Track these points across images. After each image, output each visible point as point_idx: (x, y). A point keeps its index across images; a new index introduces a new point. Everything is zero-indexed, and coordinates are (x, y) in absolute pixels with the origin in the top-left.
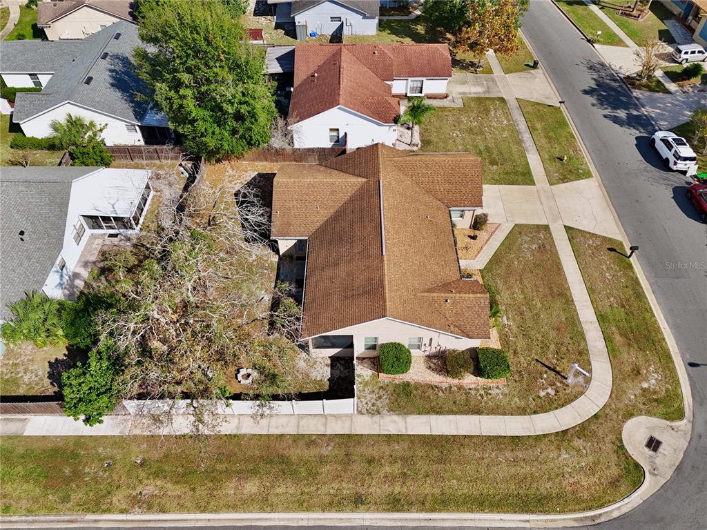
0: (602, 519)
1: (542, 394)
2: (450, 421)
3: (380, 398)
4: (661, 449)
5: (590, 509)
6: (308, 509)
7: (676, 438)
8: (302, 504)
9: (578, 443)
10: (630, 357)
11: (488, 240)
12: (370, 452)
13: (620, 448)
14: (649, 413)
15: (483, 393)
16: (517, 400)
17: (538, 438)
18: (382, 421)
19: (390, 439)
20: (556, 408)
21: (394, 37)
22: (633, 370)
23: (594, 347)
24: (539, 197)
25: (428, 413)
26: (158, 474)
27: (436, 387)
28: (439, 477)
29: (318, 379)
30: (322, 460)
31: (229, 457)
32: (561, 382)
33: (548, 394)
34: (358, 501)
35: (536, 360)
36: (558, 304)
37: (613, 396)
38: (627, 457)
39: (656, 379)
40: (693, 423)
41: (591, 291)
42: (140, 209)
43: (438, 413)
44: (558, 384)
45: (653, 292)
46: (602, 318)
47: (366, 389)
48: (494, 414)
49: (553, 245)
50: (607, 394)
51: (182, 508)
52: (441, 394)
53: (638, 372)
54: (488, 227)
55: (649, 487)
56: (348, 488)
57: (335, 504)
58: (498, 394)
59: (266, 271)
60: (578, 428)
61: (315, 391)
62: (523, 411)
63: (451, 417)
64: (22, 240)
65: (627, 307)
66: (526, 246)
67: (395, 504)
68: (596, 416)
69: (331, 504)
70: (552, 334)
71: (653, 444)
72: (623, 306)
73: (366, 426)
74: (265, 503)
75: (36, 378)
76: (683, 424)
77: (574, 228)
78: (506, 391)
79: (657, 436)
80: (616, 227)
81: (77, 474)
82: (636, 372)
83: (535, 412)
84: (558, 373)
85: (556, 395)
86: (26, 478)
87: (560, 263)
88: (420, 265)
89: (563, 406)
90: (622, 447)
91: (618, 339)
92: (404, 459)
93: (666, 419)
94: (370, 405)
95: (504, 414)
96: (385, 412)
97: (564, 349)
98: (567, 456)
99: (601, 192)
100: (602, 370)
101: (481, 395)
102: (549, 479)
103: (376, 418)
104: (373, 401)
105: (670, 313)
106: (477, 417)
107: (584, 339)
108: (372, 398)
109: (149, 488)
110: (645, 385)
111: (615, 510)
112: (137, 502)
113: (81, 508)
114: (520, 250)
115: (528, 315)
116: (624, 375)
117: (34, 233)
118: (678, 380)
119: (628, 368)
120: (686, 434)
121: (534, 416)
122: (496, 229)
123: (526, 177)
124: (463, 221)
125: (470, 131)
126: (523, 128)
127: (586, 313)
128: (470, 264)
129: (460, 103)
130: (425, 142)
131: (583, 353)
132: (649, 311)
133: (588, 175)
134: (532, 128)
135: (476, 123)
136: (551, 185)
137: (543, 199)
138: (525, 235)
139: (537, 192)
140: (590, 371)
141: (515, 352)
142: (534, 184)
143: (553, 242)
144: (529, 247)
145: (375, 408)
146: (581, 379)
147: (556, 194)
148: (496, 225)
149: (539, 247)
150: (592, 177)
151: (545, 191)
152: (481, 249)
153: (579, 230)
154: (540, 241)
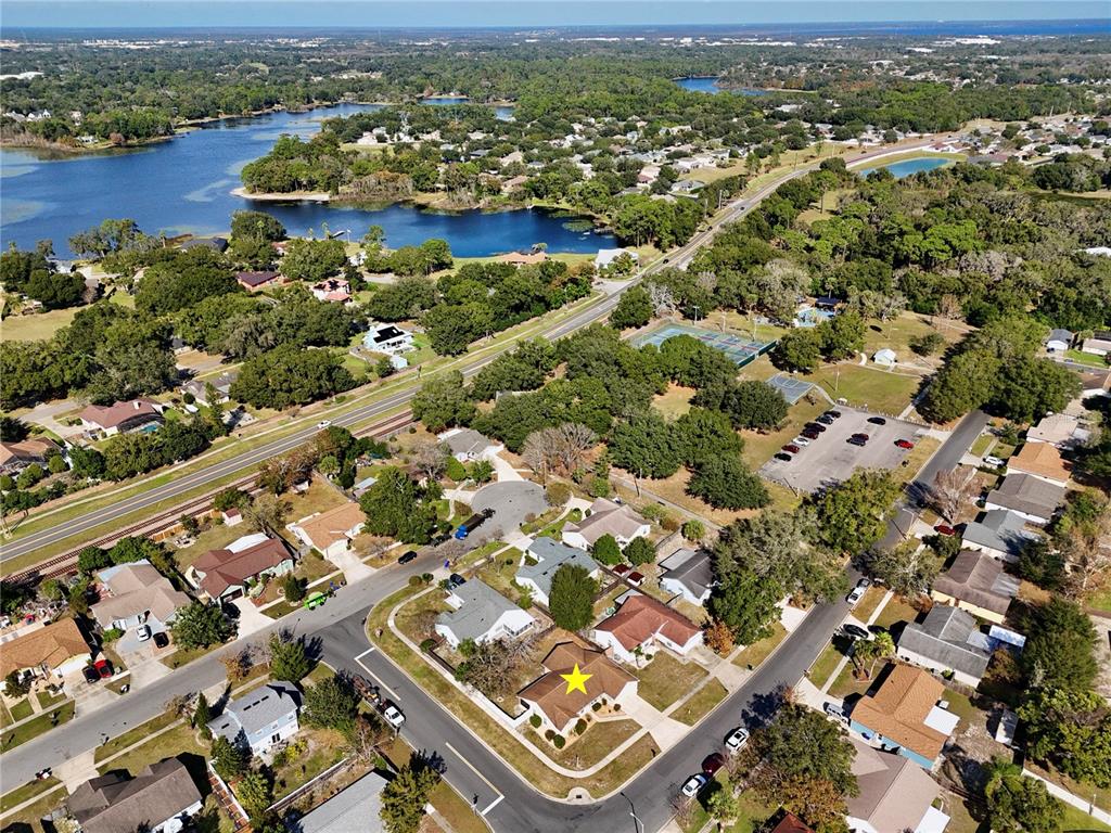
0: (542, 795)
3: (524, 729)
4: (579, 799)
7: (588, 800)
8: (482, 737)
9: (559, 779)
10: (606, 776)
11: (614, 716)
12: (507, 738)
14: (589, 790)
17: (550, 769)
18: (518, 735)
19: (516, 740)
20: (565, 768)
21: (707, 614)
23: (598, 765)
24: (656, 717)
26: (461, 706)
27: (541, 738)
28: (516, 757)
30: (496, 731)
31: (477, 714)
33: (567, 763)
36: (607, 749)
37: (585, 779)
38: (568, 792)
39: (604, 786)
40: (597, 802)
41: (623, 754)
42: (522, 630)
43: (534, 744)
44: (574, 764)
46: (614, 762)
47: (524, 725)
49: (634, 733)
50: (583, 777)
51: (459, 717)
52: (541, 741)
54: (619, 712)
55: (563, 801)
56: (494, 742)
57: (488, 743)
58: (554, 753)
60: (563, 776)
61: (513, 714)
62: (555, 761)
63: (536, 748)
64: (481, 621)
67: (500, 753)
68: (572, 778)
69: (488, 741)
70: (592, 753)
71: (579, 797)
72: (626, 765)
73: (514, 733)
74: (475, 730)
75: (456, 664)
76: (594, 800)
77: (650, 735)
78: (558, 754)
79: (582, 796)
80: (668, 747)
81: (446, 693)
82: (600, 780)
83: (558, 764)
85: (569, 765)
86: (437, 686)
87: (626, 740)
89: (567, 769)
90: (570, 789)
91: (610, 770)
93: (592, 796)
94: (521, 728)
96: (522, 734)
97: (589, 759)
98: (552, 778)
99: (686, 733)
100: (591, 771)
101: (550, 749)
102: (541, 778)
103: (518, 733)
105: (640, 779)
107: (599, 762)
108: (523, 727)
109: (457, 707)
110: (598, 785)
111: (547, 796)
112: (452, 709)
113: (441, 700)
114: (620, 727)
116: (598, 777)
118: (611, 792)
120: (591, 802)
121: (556, 764)
122: (622, 715)
123: (662, 707)
124: (611, 703)
125: (670, 677)
126: (696, 690)
127: (610, 757)
128: (597, 718)
129: (687, 662)
130: (646, 669)
131: (593, 764)
132: (634, 773)
133: (691, 725)
134: (699, 693)
135: (679, 675)
136: (669, 717)
137: (656, 719)
138: (629, 724)
139: (658, 715)
140: (587, 769)
141: (573, 748)
142: (662, 712)
143: (636, 733)
144: (624, 728)
145: (521, 731)
146: (581, 768)
147: (665, 721)
148: (624, 714)
149: (628, 731)
150: (691, 727)
151: (662, 717)
152: (607, 717)
153: (651, 737)
154: (631, 729)
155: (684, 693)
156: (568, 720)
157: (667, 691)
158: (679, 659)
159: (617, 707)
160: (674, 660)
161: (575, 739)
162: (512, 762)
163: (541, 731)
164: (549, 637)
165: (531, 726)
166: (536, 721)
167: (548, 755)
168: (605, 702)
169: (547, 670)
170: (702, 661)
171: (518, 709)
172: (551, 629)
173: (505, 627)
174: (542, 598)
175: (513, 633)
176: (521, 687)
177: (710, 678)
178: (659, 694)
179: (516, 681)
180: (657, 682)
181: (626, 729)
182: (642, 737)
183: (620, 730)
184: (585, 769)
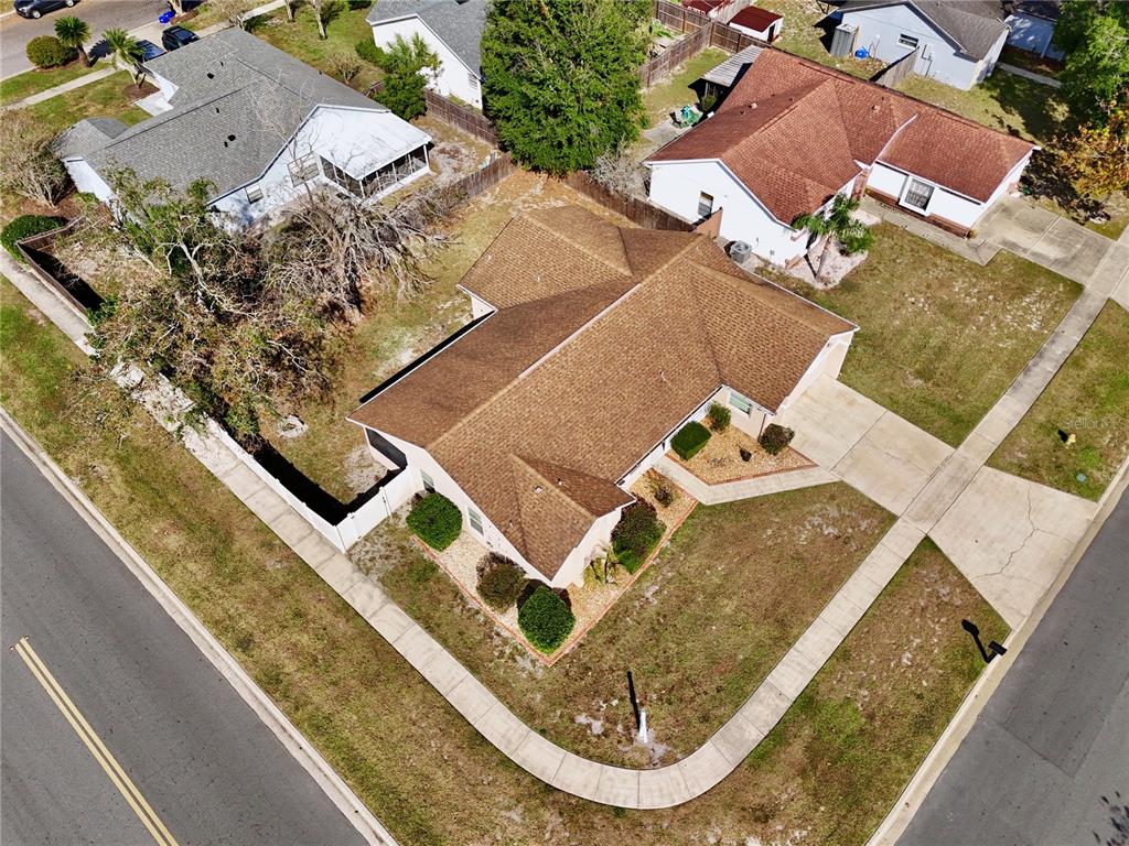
1: (582, 719)
2: (430, 649)
3: (387, 558)
6: (193, 608)
8: (194, 599)
9: (551, 818)
10: (784, 789)
11: (766, 474)
12: (310, 605)
15: (508, 652)
16: (539, 696)
17: (506, 762)
18: (360, 584)
19: (344, 610)
20: (578, 753)
22: (762, 808)
23: (740, 727)
24: (938, 469)
25: (417, 619)
26: (122, 461)
27: (462, 598)
28: (344, 698)
29: (351, 486)
30: (259, 572)
31: (188, 495)
32: (627, 728)
33: (589, 726)
34: (243, 644)
35: (629, 674)
36: (762, 632)
37: (682, 811)
41: (842, 654)
43: (429, 629)
44: (620, 728)
45: (964, 741)
46: (807, 702)
47: (385, 537)
48: (490, 687)
49: (867, 549)
50: (674, 801)
51: (106, 508)
52: (457, 610)
53: (767, 817)
54: (788, 459)
56: (247, 623)
57: (220, 627)
58: (523, 669)
59: (440, 328)
60: (573, 801)
61: (333, 495)
62: (528, 716)
63: (437, 646)
64: (226, 144)
65: (877, 724)
66: (817, 520)
67: (271, 681)
68: (619, 811)
69: (217, 622)
70: (697, 661)
72: (871, 717)
73: (339, 576)
74: (167, 568)
77: (940, 550)
78: (540, 674)
80: (1031, 605)
82: (763, 816)
83: (543, 732)
85: (598, 736)
87: (842, 581)
88: (565, 425)
89: (590, 758)
91: (796, 751)
92: (334, 644)
94: (368, 557)
95: (501, 698)
96: (375, 578)
97: (689, 693)
98: (518, 819)
99: (1081, 534)
100: (708, 766)
101: (502, 653)
102: (460, 822)
103: (357, 576)
104: (377, 555)
106: (464, 672)
107: (737, 706)
108: (379, 551)
109: (104, 468)
112: (85, 474)
113: (47, 442)
114: (799, 521)
115: (694, 610)
117: (245, 144)
119: (753, 798)
121: (535, 736)
122: (799, 468)
123: (955, 426)
124: (748, 421)
125: (947, 308)
127: (790, 677)
128: (696, 486)
129: (985, 257)
130: (848, 285)
131: (709, 722)
134: (1073, 361)
135: (974, 300)
136: (989, 463)
137: (942, 477)
138: (838, 505)
139: (946, 460)
140: (689, 752)
141: (612, 641)
142: (956, 446)
143: (873, 545)
144: (820, 526)
145: (369, 564)
146: (661, 750)
147: (979, 483)
148: (806, 463)
149: (837, 537)
150: (1096, 501)
151: (962, 467)
152: (739, 479)
153: (946, 559)
154: (850, 530)
155: (1016, 366)
156: (582, 521)
157: (951, 360)
158: (959, 246)
159: (775, 439)
160: (940, 251)
161: (611, 595)
162: (319, 729)
163: (461, 562)
164: (487, 199)
165: (416, 541)
166: (435, 518)
167: (492, 684)
168: (720, 418)
169: (480, 308)
170: (1041, 249)
171: (365, 464)
172: (492, 172)
173: (327, 165)
174: (456, 81)
175: (352, 184)
176: (382, 373)
177: (1092, 302)
178: (919, 374)
179: (364, 351)
180: (902, 333)
181: (830, 531)
182: (907, 563)
183: (804, 536)
184: (679, 756)
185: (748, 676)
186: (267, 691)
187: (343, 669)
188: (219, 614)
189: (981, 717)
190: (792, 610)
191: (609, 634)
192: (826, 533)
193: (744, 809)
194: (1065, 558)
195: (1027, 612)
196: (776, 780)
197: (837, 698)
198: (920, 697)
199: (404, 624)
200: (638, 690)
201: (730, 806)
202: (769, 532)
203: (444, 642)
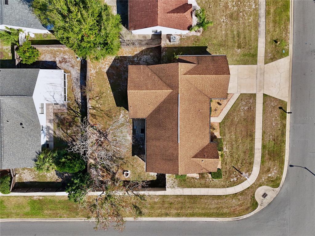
0: (240, 219)
1: (232, 180)
2: (198, 190)
3: (175, 182)
4: (266, 197)
5: (237, 216)
6: (152, 217)
7: (273, 193)
8: (150, 215)
9: (240, 197)
10: (269, 164)
11: (226, 105)
12: (171, 201)
13: (253, 197)
14: (267, 185)
15: (211, 180)
16: (222, 182)
17: (226, 196)
18: (175, 190)
19: (177, 196)
20: (236, 185)
22: (268, 169)
23: (256, 160)
24: (257, 74)
25: (191, 187)
27: (195, 178)
28: (192, 208)
29: (153, 175)
30: (155, 203)
32: (240, 175)
33: (234, 180)
34: (167, 215)
35: (233, 167)
36: (248, 140)
37: (257, 180)
38: (254, 200)
39: (275, 173)
40: (281, 188)
41: (264, 133)
43: (194, 187)
44: (239, 176)
45: (290, 132)
46: (264, 147)
47: (170, 179)
48: (213, 188)
49: (255, 107)
50: (255, 180)
52: (196, 181)
54: (229, 97)
55: (258, 209)
56: (163, 211)
57: (160, 216)
60: (241, 192)
61: (152, 180)
62: (224, 187)
63: (199, 189)
64: (23, 128)
65: (276, 141)
66: (242, 108)
67: (178, 215)
68: (248, 188)
70: (242, 155)
71: (265, 195)
72: (274, 140)
73: (169, 192)
76: (278, 189)
77: (267, 95)
79: (267, 193)
80: (288, 93)
82: (269, 170)
83: (228, 187)
84: (240, 172)
85: (237, 180)
86: (63, 209)
87: (255, 118)
89: (238, 184)
90: (254, 197)
91: (267, 156)
92: (182, 203)
93: (272, 187)
94: (171, 184)
95: (217, 188)
96: (176, 187)
97: (245, 162)
98: (235, 201)
99: (289, 67)
100: (256, 169)
101: (210, 181)
102: (227, 208)
103: (173, 189)
104: (172, 183)
105: (292, 141)
106: (207, 189)
107: (254, 157)
108: (172, 182)
110: (270, 175)
114: (239, 111)
115: (235, 146)
116: (264, 171)
118: (283, 173)
119: (266, 169)
120: (277, 192)
121: (227, 189)
122: (231, 97)
126: (262, 12)
127: (258, 145)
128: (216, 120)
131: (251, 164)
132: (284, 142)
133: (287, 54)
134: (268, 13)
135: (236, 7)
136: (265, 64)
137: (258, 75)
138: (244, 101)
139: (257, 70)
140: (252, 171)
141: (226, 164)
142: (257, 64)
143: (255, 105)
144: (244, 108)
145: (173, 186)
146: (247, 174)
147: (266, 71)
148: (232, 95)
149: (248, 108)
150: (289, 55)
151: (261, 69)
152: (222, 111)
153: (269, 96)
154: (249, 105)
155: (257, 26)
156: (216, 161)
157: (242, 36)
162: (193, 215)
180: (226, 35)
181: (246, 108)
182: (263, 104)
183: (242, 114)
184: (251, 173)
185: (251, 151)
186: (179, 217)
187: (188, 205)
188: (157, 214)
189: (290, 125)
190: (250, 131)
191: (225, 163)
192: (246, 109)
193: (265, 172)
194: (289, 76)
195: (288, 96)
196: (267, 164)
197: (267, 142)
198: (280, 129)
199: (190, 190)
200: (236, 168)
201: (263, 173)
202: (236, 118)
203: (199, 187)
